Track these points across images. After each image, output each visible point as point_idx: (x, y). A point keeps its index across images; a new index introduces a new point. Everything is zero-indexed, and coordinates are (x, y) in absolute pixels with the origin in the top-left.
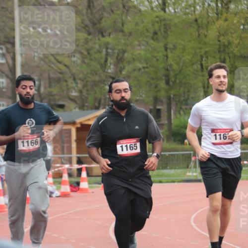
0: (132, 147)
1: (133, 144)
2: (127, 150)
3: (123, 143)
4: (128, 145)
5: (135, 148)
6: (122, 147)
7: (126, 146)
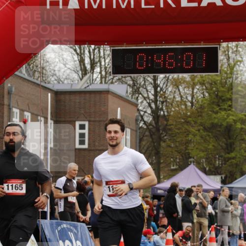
0: (18, 187)
1: (19, 184)
2: (12, 189)
3: (9, 183)
4: (14, 185)
5: (21, 188)
6: (8, 186)
7: (12, 186)
